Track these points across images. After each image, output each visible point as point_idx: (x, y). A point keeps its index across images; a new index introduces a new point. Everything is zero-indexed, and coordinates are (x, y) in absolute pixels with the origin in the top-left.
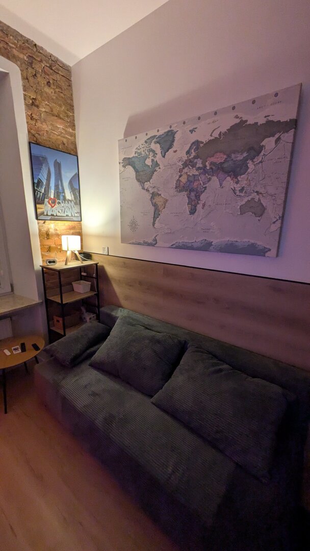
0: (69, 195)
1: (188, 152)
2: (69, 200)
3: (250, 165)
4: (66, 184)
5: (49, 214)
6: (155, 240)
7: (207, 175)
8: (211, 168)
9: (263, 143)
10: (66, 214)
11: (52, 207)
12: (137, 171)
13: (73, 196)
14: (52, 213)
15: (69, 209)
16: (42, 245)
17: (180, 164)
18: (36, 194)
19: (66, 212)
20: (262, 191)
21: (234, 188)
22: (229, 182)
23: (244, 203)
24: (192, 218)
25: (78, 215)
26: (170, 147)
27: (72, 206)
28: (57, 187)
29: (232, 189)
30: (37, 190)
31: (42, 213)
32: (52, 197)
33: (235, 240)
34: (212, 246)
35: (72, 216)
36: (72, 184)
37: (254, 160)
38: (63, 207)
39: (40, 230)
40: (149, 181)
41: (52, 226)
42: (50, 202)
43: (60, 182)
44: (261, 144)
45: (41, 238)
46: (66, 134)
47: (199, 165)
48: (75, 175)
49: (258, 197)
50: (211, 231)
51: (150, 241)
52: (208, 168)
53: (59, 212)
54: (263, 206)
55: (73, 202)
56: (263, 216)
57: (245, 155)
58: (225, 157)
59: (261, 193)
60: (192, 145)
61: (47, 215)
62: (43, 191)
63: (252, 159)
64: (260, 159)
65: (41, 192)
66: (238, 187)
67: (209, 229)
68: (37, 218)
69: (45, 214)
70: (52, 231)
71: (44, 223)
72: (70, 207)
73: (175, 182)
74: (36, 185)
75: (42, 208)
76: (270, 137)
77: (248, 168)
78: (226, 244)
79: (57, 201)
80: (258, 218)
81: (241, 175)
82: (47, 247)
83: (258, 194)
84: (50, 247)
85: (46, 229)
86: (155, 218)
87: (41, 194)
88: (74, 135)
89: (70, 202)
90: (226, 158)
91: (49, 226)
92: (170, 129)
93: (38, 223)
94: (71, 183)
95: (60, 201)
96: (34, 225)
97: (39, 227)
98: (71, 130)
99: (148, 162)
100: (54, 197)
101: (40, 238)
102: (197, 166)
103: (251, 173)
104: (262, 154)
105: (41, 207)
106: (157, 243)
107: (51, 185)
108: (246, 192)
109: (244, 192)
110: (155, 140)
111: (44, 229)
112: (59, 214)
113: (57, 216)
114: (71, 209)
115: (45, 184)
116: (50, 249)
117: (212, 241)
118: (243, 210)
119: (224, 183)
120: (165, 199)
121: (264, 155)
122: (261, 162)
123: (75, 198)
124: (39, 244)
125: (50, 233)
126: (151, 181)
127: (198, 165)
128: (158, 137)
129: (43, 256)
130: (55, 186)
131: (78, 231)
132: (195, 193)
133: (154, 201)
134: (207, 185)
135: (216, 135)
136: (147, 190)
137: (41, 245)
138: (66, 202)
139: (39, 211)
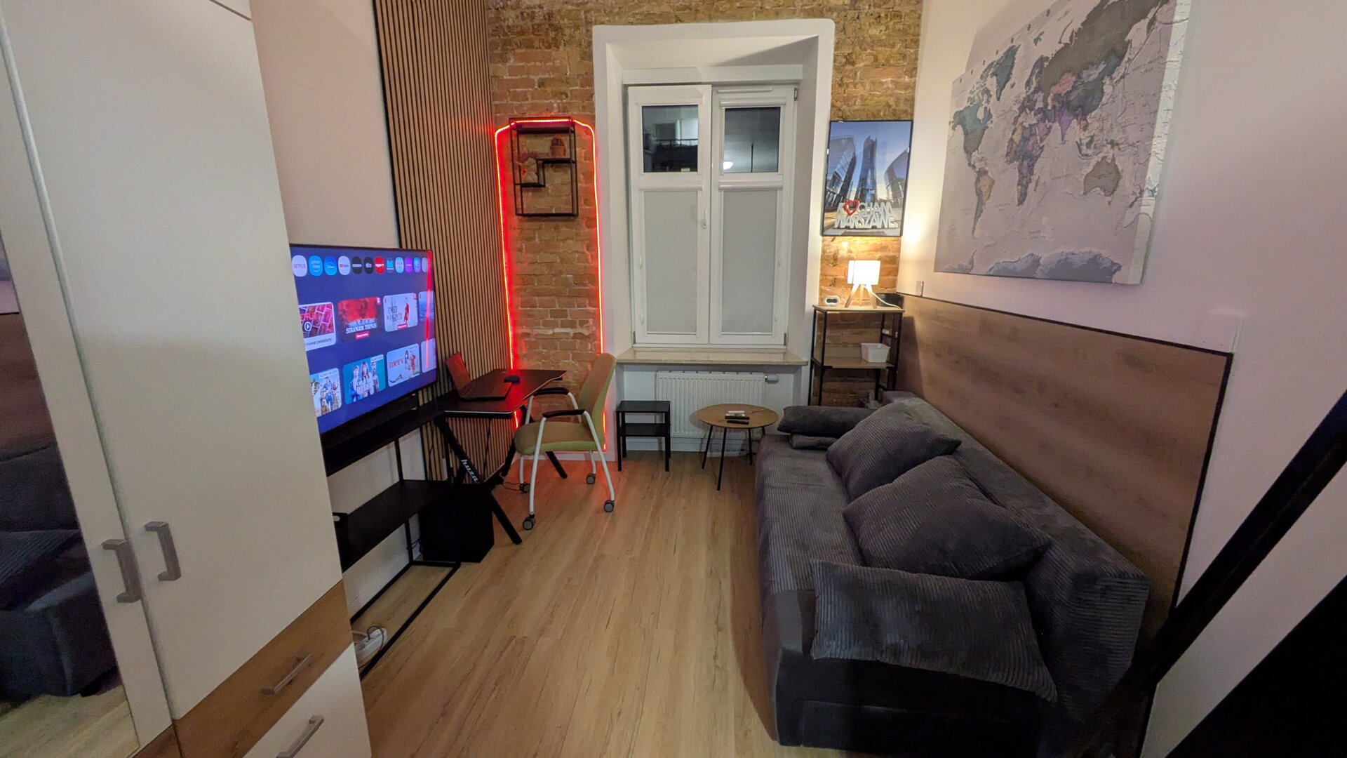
0: (883, 192)
1: (1028, 83)
2: (882, 201)
3: (1108, 89)
4: (880, 174)
5: (842, 226)
6: (972, 262)
7: (1047, 121)
8: (1054, 107)
9: (1129, 37)
10: (872, 224)
11: (849, 214)
12: (966, 134)
13: (891, 193)
14: (848, 224)
15: (880, 215)
16: (824, 275)
17: (1016, 108)
18: (827, 197)
19: (872, 221)
20: (1118, 137)
21: (1081, 140)
22: (1075, 132)
23: (1090, 169)
24: (1020, 212)
25: (896, 225)
26: (1008, 79)
27: (887, 211)
28: (863, 180)
29: (1077, 142)
30: (829, 191)
31: (832, 226)
32: (852, 198)
33: (1071, 250)
34: (1040, 268)
35: (883, 227)
36: (893, 172)
37: (1114, 76)
38: (869, 213)
39: (824, 251)
40: (977, 149)
41: (844, 245)
42: (848, 207)
43: (869, 173)
44: (1126, 39)
45: (824, 264)
46: (896, 88)
47: (1039, 105)
48: (903, 154)
49: (1111, 152)
50: (1042, 234)
51: (966, 264)
52: (1050, 108)
53: (859, 222)
54: (1117, 169)
55: (888, 204)
56: (1116, 193)
57: (1102, 67)
58: (1074, 78)
59: (1118, 144)
60: (1034, 67)
61: (839, 228)
62: (838, 192)
63: (1110, 75)
64: (1122, 71)
65: (834, 194)
66: (1085, 137)
67: (1039, 232)
68: (823, 234)
69: (836, 226)
70: (843, 253)
71: (833, 240)
72: (882, 213)
73: (1007, 144)
74: (828, 183)
75: (833, 217)
76: (1139, 21)
77: (1103, 93)
78: (1059, 261)
79: (860, 204)
80: (1109, 199)
81: (1091, 112)
82: (831, 278)
83: (1112, 148)
84: (835, 279)
85: (833, 250)
86: (976, 218)
87: (835, 196)
88: (911, 87)
89: (883, 204)
90: (1075, 82)
91: (839, 246)
92: (1011, 45)
93: (823, 241)
94: (890, 172)
95: (866, 204)
96: (816, 242)
97: (824, 246)
98: (907, 79)
99: (980, 114)
100: (856, 198)
101: (822, 263)
102: (1036, 108)
103: (1107, 103)
104: (1126, 59)
105: (831, 216)
106: (972, 268)
107: (853, 180)
108: (1095, 147)
109: (1092, 146)
110: (992, 70)
111: (831, 251)
112: (859, 226)
113: (855, 228)
114: (882, 216)
115: (843, 179)
116: (835, 282)
117: (1040, 255)
118: (1089, 184)
119: (1069, 132)
120: (992, 179)
121: (1129, 59)
122: (1123, 77)
123: (895, 196)
124: (819, 272)
125: (839, 256)
126: (979, 148)
127: (1037, 103)
128: (997, 64)
129: (821, 291)
130: (860, 180)
131: (891, 254)
132: (1029, 160)
133: (979, 186)
134: (1044, 143)
135: (1066, 40)
136: (974, 167)
137: (821, 275)
138: (876, 204)
139: (827, 222)
